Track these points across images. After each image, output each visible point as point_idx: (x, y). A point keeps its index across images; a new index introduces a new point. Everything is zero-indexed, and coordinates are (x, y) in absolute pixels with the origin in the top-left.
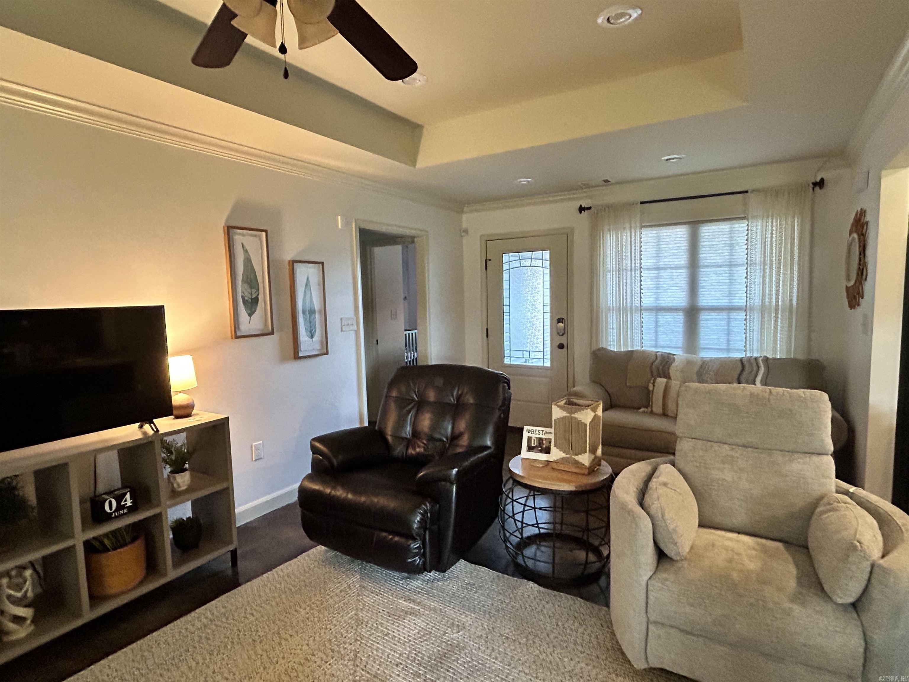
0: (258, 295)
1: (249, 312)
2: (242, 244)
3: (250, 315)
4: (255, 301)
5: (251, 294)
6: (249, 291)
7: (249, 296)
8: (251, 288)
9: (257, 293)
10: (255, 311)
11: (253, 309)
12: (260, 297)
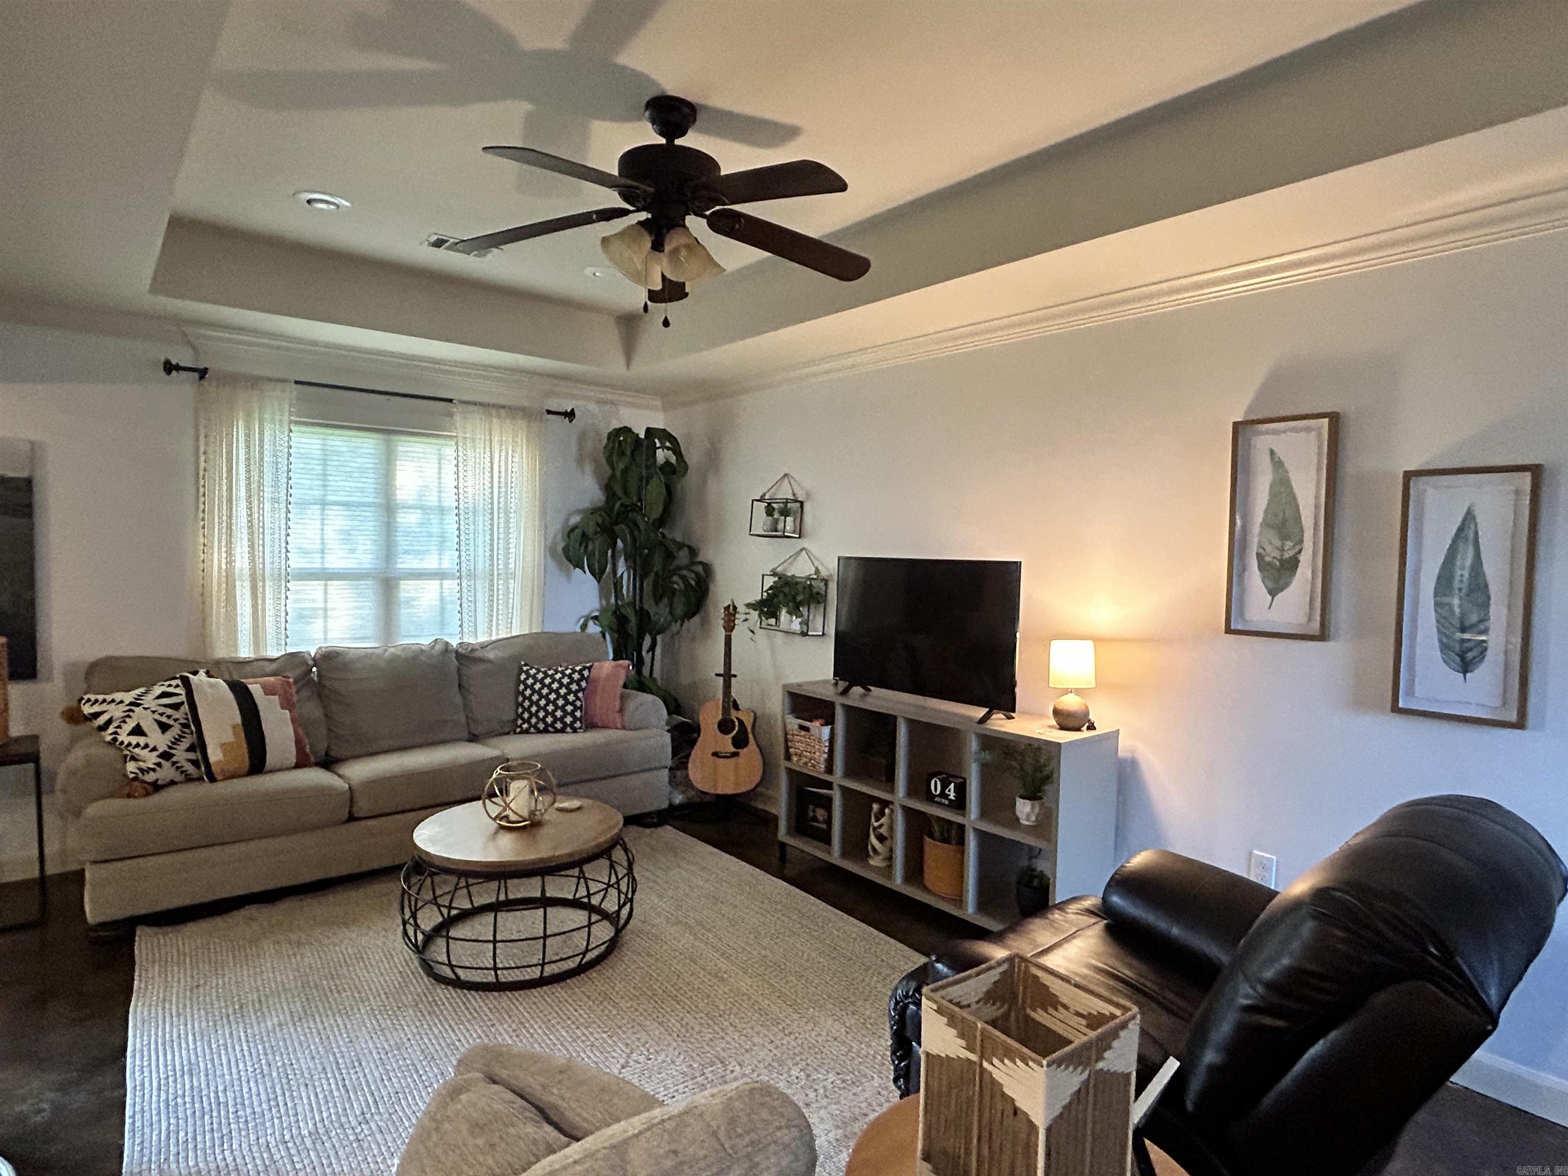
0: (1300, 552)
1: (1271, 586)
2: (1272, 452)
3: (1273, 593)
4: (1292, 565)
5: (1282, 550)
6: (1278, 543)
7: (1276, 554)
8: (1284, 538)
9: (1297, 548)
10: (1287, 585)
11: (1282, 582)
12: (1302, 558)
